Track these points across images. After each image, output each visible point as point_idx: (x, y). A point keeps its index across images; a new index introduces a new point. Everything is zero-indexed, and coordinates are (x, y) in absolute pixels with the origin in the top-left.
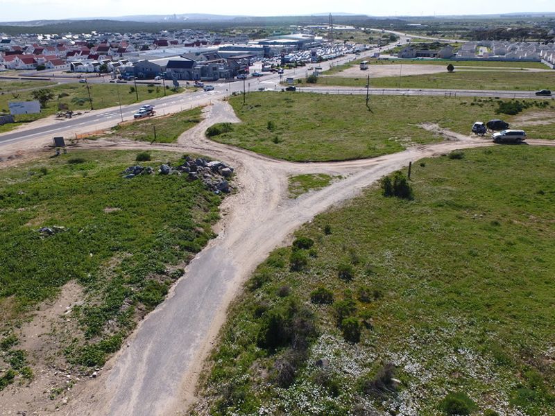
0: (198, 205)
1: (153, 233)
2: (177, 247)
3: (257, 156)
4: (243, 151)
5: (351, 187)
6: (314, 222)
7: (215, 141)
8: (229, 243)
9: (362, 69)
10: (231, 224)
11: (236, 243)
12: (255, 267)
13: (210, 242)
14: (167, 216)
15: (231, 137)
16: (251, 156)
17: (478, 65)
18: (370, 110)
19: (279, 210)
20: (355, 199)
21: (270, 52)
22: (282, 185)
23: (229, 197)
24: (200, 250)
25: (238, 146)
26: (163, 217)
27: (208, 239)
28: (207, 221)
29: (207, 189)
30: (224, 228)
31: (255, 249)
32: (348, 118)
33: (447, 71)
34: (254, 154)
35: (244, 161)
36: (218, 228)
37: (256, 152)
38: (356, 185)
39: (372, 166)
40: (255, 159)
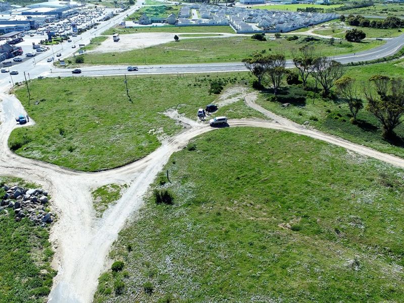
0: (34, 246)
1: (10, 290)
2: (33, 297)
3: (61, 170)
4: (47, 165)
5: (135, 197)
6: (119, 240)
7: (20, 155)
8: (68, 277)
9: (115, 41)
10: (64, 257)
11: (73, 276)
12: (93, 296)
13: (54, 279)
14: (14, 267)
15: (33, 149)
16: (56, 171)
17: (193, 32)
18: (130, 100)
19: (93, 233)
20: (140, 210)
21: (35, 24)
22: (89, 203)
23: (54, 226)
24: (50, 291)
25: (42, 160)
26: (11, 269)
27: (52, 278)
28: (46, 260)
29: (35, 225)
30: (60, 262)
31: (88, 278)
32: (117, 112)
33: (174, 40)
34: (57, 168)
35: (52, 179)
36: (55, 264)
37: (59, 165)
38: (138, 194)
39: (144, 168)
40: (59, 174)
